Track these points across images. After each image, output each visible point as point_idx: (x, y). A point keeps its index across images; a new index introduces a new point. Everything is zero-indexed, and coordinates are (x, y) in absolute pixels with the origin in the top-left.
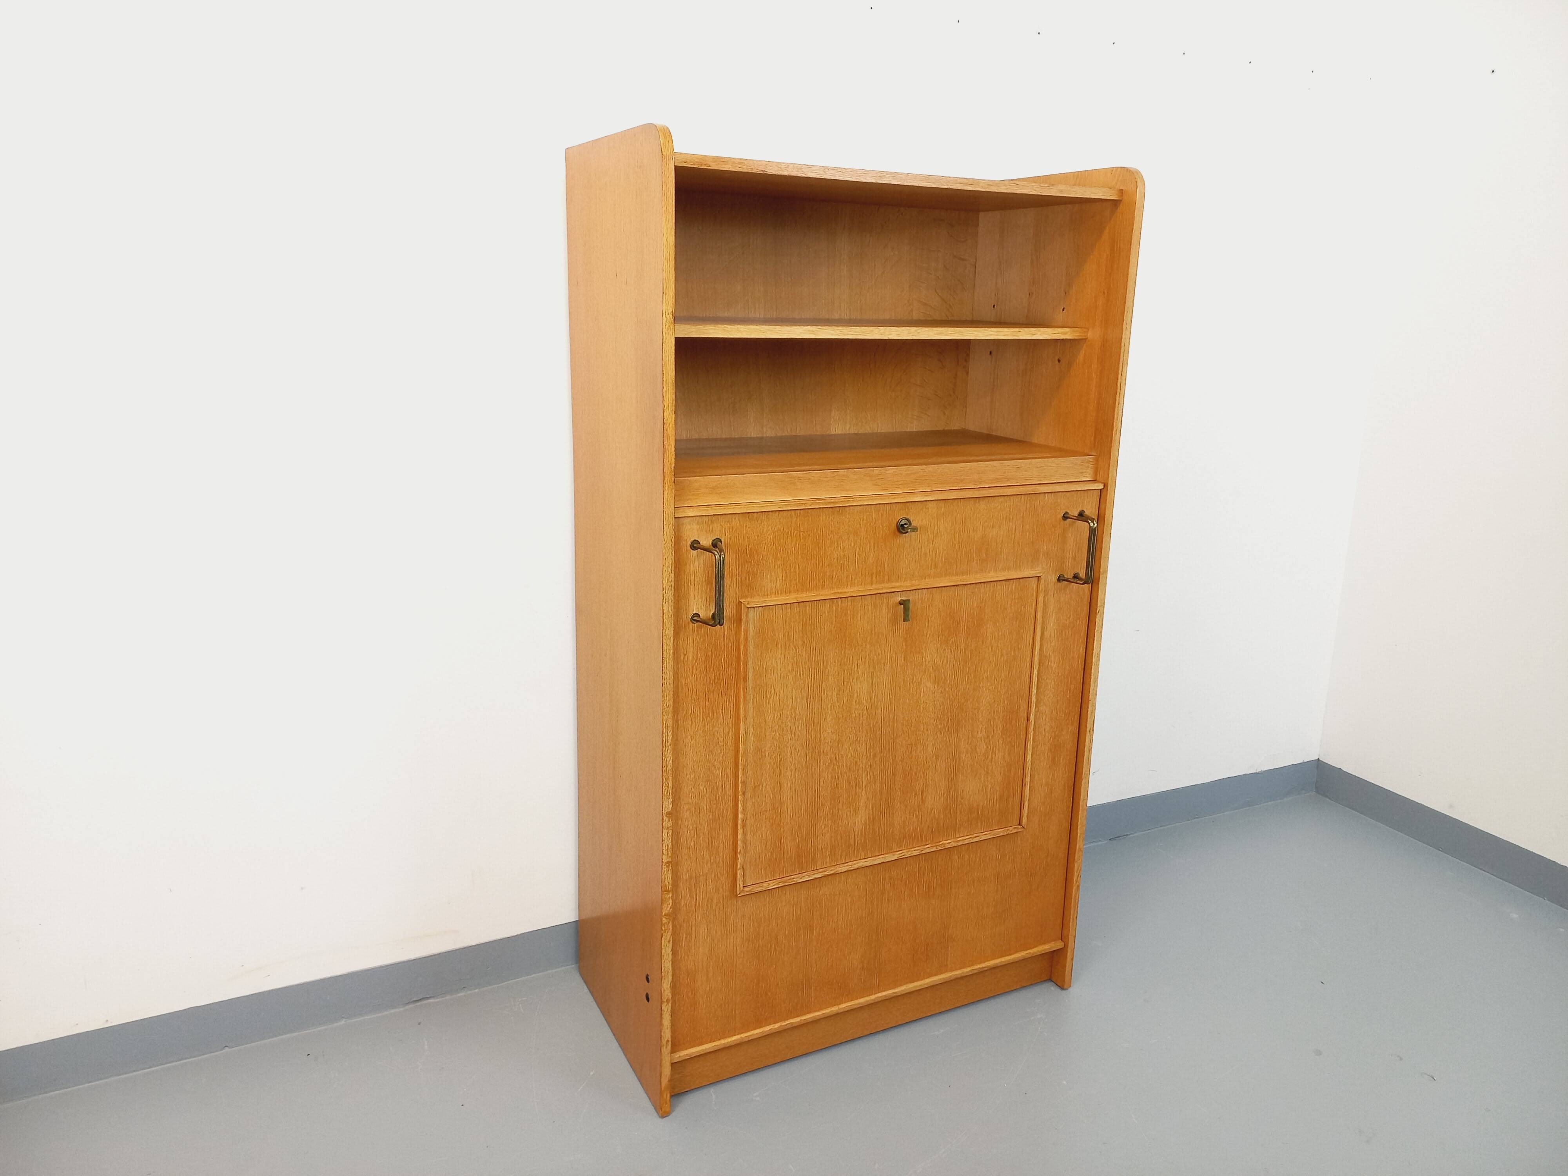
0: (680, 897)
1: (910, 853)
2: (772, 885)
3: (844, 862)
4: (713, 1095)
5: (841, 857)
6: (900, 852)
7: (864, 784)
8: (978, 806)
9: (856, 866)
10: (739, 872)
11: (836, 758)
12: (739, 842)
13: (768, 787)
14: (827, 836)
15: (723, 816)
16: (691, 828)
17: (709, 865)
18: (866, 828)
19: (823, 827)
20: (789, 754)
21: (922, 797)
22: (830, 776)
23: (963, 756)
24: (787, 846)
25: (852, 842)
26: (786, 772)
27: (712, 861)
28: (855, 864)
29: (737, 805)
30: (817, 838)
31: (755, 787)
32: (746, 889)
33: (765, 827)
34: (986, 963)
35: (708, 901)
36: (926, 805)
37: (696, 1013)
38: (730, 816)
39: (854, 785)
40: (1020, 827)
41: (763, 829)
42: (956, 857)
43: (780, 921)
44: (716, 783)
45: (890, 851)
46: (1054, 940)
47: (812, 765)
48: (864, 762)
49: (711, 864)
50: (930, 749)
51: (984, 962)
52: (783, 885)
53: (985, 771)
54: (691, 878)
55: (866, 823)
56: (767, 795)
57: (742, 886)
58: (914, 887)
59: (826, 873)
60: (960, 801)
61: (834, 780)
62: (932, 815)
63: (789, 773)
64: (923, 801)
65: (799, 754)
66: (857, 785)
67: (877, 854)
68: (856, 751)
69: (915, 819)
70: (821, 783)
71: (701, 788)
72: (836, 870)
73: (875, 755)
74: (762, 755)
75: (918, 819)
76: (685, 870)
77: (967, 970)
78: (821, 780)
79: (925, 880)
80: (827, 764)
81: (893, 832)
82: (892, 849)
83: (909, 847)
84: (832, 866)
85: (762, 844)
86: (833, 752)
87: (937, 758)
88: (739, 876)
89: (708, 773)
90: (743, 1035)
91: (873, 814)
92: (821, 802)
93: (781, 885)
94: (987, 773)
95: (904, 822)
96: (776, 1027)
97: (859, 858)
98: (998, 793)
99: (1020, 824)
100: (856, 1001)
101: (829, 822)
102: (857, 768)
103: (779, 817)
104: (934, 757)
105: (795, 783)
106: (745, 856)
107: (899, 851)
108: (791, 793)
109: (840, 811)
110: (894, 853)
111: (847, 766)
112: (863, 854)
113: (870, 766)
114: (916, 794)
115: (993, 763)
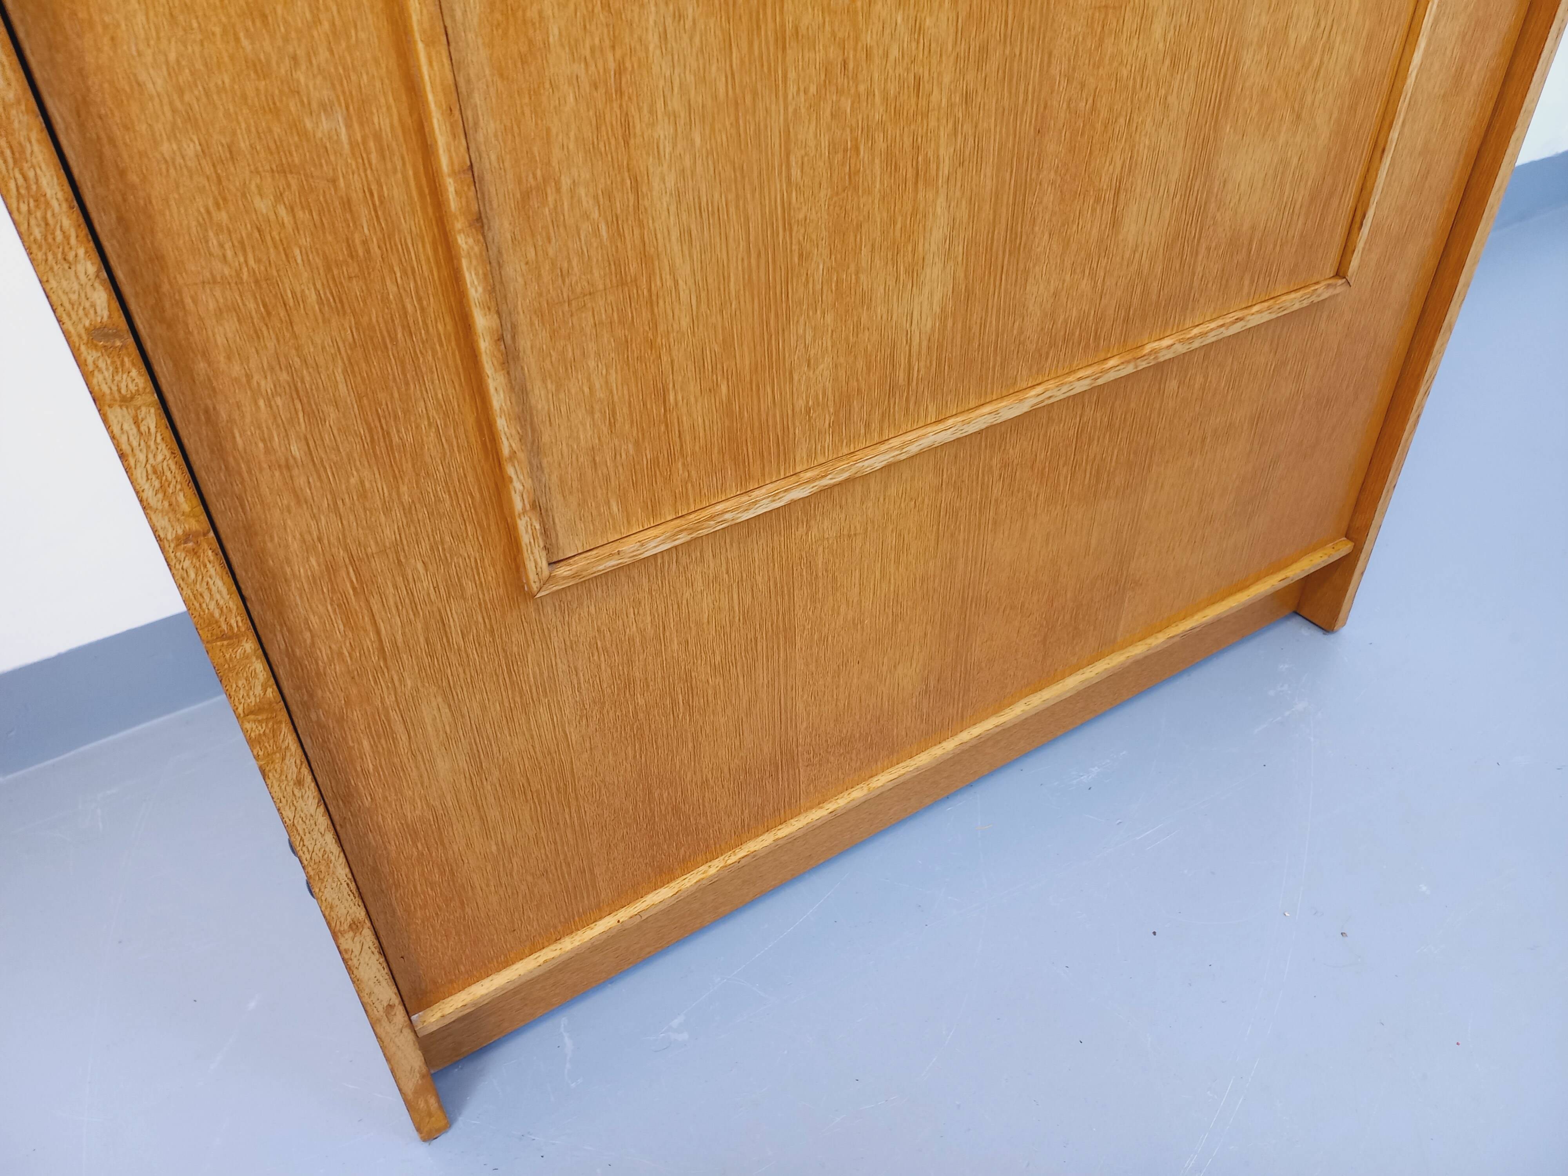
0: (308, 635)
1: (1065, 389)
2: (653, 544)
3: (876, 440)
4: (567, 1040)
5: (867, 425)
6: (1039, 390)
7: (945, 169)
8: (1253, 228)
9: (914, 449)
10: (522, 524)
11: (845, 63)
12: (501, 423)
13: (582, 191)
14: (821, 367)
15: (406, 327)
16: (267, 385)
17: (398, 513)
18: (945, 326)
19: (809, 339)
20: (653, 39)
21: (1114, 210)
22: (825, 143)
23: (1247, 58)
24: (690, 414)
25: (901, 376)
26: (653, 125)
27: (406, 498)
28: (911, 442)
29: (455, 279)
30: (791, 373)
31: (526, 195)
32: (563, 571)
33: (598, 354)
34: (1196, 617)
35: (427, 628)
36: (1121, 237)
37: (468, 910)
38: (444, 327)
39: (910, 173)
40: (1340, 282)
41: (592, 364)
42: (1174, 384)
43: (694, 632)
44: (334, 181)
45: (1011, 390)
46: (1332, 540)
47: (755, 94)
48: (946, 79)
49: (408, 511)
50: (1158, 30)
51: (1192, 615)
52: (689, 538)
53: (1293, 108)
54: (331, 569)
55: (943, 310)
56: (586, 227)
57: (545, 564)
58: (1062, 479)
59: (826, 482)
60: (1214, 218)
61: (840, 156)
62: (1135, 266)
63: (663, 131)
64: (1115, 223)
65: (697, 40)
66: (921, 174)
67: (972, 405)
68: (917, 29)
69: (1085, 285)
70: (795, 172)
71: (262, 205)
72: (854, 470)
73: (984, 49)
74: (531, 42)
75: (1096, 283)
76: (295, 546)
77: (1158, 640)
78: (793, 159)
79: (1091, 456)
80: (813, 89)
81: (1021, 331)
82: (1015, 383)
83: (1060, 373)
84: (839, 458)
85: (597, 415)
86: (834, 34)
87: (1173, 64)
88: (525, 538)
89: (277, 130)
90: (624, 914)
91: (966, 277)
92: (795, 247)
93: (683, 538)
94: (1299, 117)
95: (1055, 294)
96: (713, 871)
97: (921, 424)
98: (1310, 183)
99: (1340, 273)
100: (908, 762)
101: (829, 318)
102: (923, 103)
103: (646, 315)
104: (1167, 62)
105: (693, 173)
106: (540, 468)
107: (1033, 387)
108: (684, 216)
109: (862, 277)
110: (1021, 395)
111: (885, 99)
112: (932, 409)
113: (967, 98)
114: (1097, 200)
115: (1320, 84)
